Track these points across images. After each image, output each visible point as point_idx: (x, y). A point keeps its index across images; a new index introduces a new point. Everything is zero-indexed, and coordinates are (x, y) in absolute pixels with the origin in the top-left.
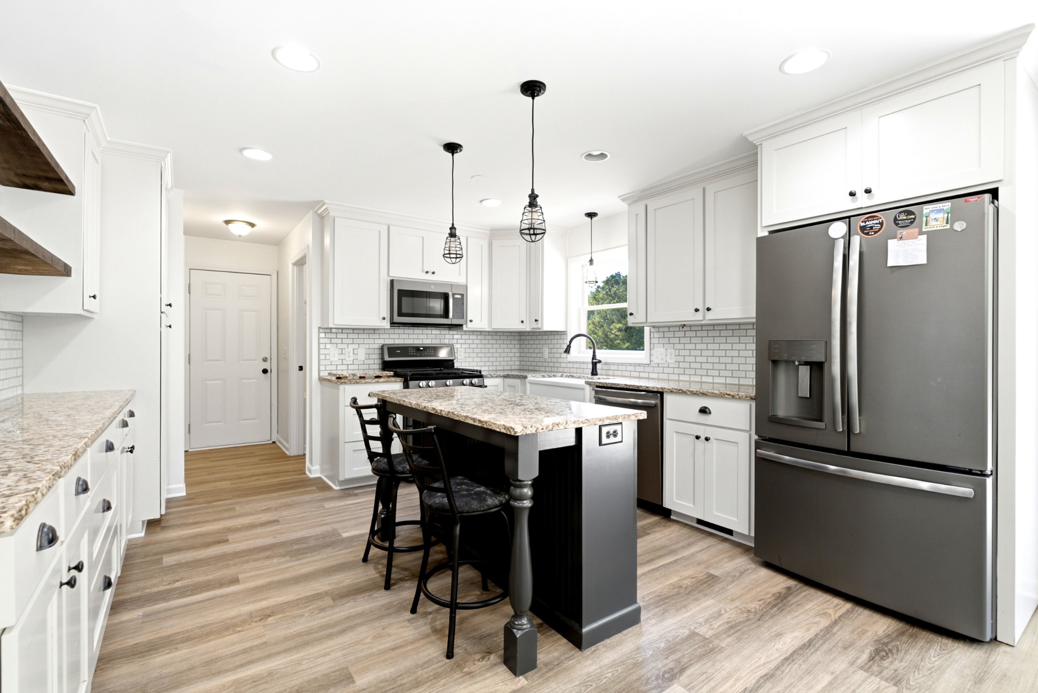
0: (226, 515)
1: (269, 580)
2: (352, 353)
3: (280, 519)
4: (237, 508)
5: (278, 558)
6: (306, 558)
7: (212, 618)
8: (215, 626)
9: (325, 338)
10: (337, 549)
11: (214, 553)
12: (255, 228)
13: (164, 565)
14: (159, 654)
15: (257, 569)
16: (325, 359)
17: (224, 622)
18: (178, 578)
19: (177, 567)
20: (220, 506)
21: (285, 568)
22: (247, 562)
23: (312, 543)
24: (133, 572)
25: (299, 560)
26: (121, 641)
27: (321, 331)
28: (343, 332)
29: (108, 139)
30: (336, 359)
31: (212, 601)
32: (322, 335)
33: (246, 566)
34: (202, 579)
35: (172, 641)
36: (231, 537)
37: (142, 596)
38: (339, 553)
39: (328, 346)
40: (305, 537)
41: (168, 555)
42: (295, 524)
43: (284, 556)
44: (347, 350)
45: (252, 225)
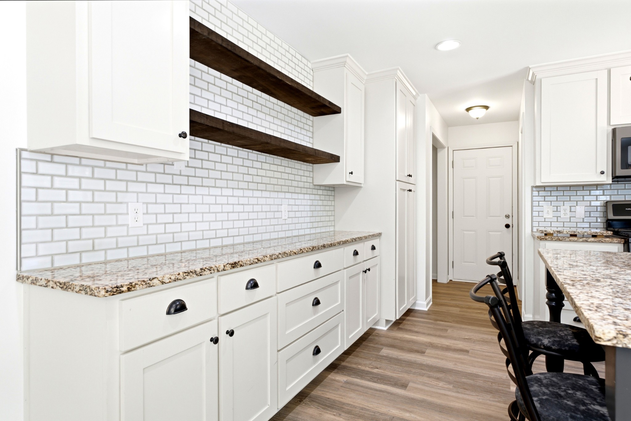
0: (438, 333)
1: (425, 397)
2: (569, 210)
3: (471, 351)
4: (449, 331)
5: (444, 383)
6: (465, 394)
7: (372, 406)
8: (368, 413)
9: (538, 196)
10: (496, 400)
11: (409, 358)
12: (489, 110)
13: (380, 354)
14: (331, 412)
15: (424, 384)
16: (539, 216)
17: (375, 413)
18: (379, 366)
19: (385, 358)
20: (440, 325)
21: (442, 394)
22: (423, 375)
23: (480, 383)
24: (364, 351)
25: (458, 392)
26: (325, 391)
27: (534, 189)
28: (558, 190)
29: (367, 73)
30: (550, 216)
31: (382, 393)
32: (536, 193)
33: (420, 379)
34: (389, 373)
35: (342, 408)
36: (428, 351)
37: (355, 369)
38: (495, 403)
39: (541, 203)
40: (478, 375)
41: (387, 348)
42: (479, 360)
43: (449, 383)
44: (562, 207)
45: (487, 107)
